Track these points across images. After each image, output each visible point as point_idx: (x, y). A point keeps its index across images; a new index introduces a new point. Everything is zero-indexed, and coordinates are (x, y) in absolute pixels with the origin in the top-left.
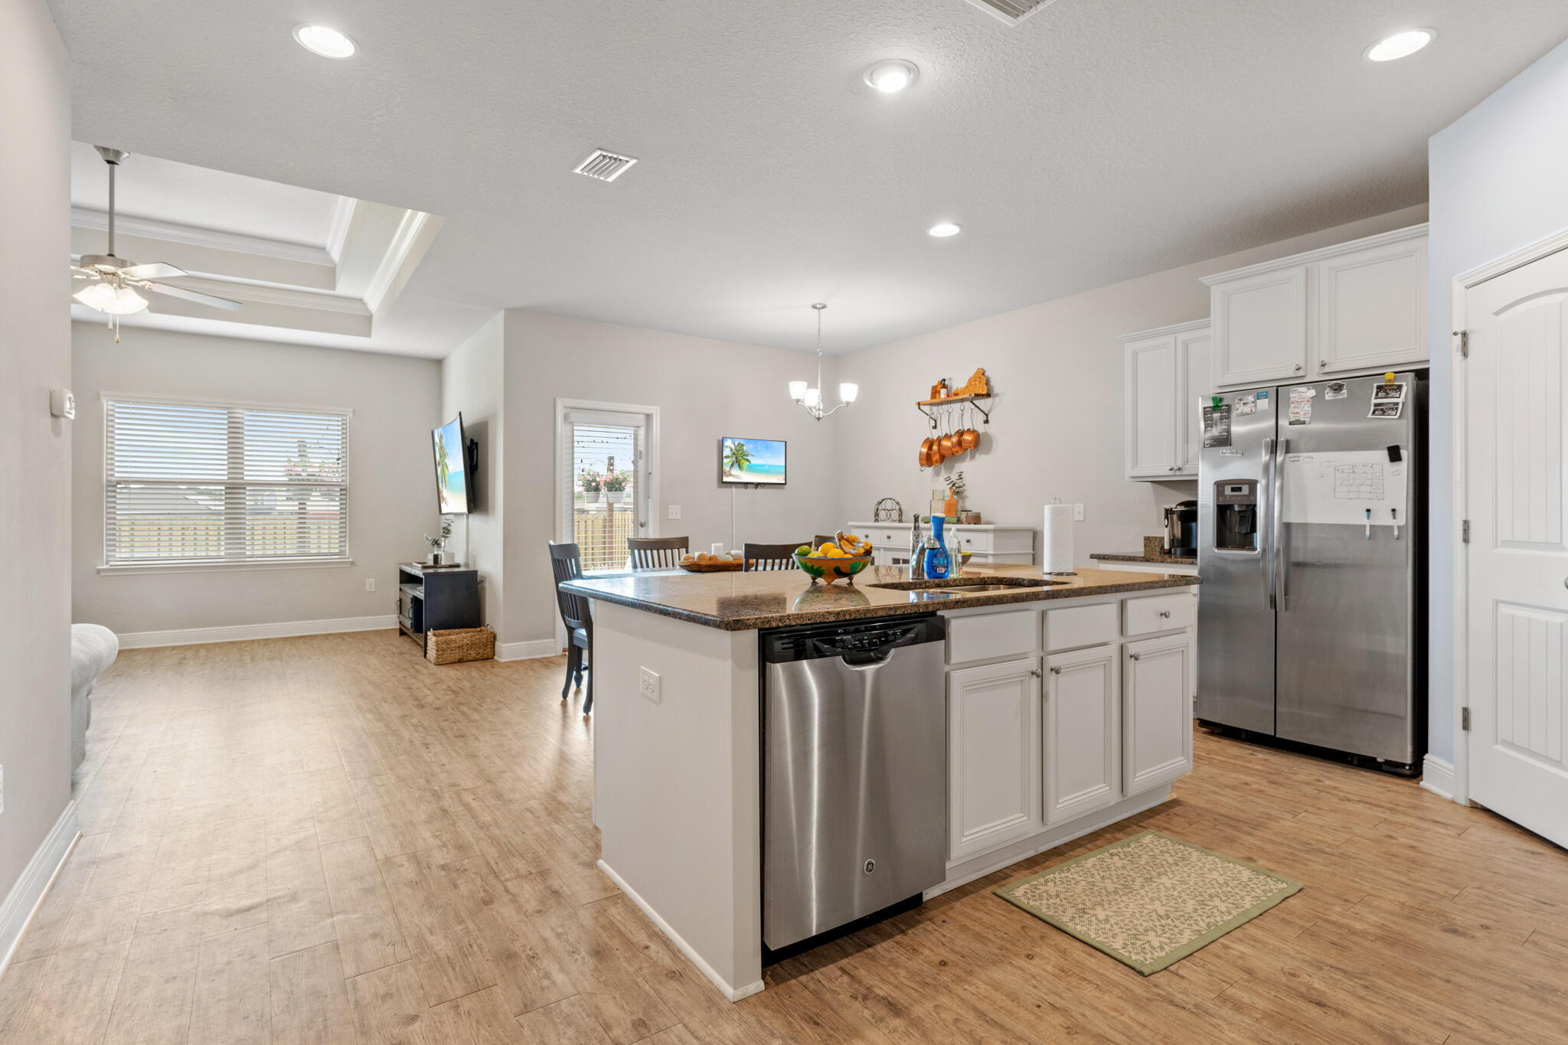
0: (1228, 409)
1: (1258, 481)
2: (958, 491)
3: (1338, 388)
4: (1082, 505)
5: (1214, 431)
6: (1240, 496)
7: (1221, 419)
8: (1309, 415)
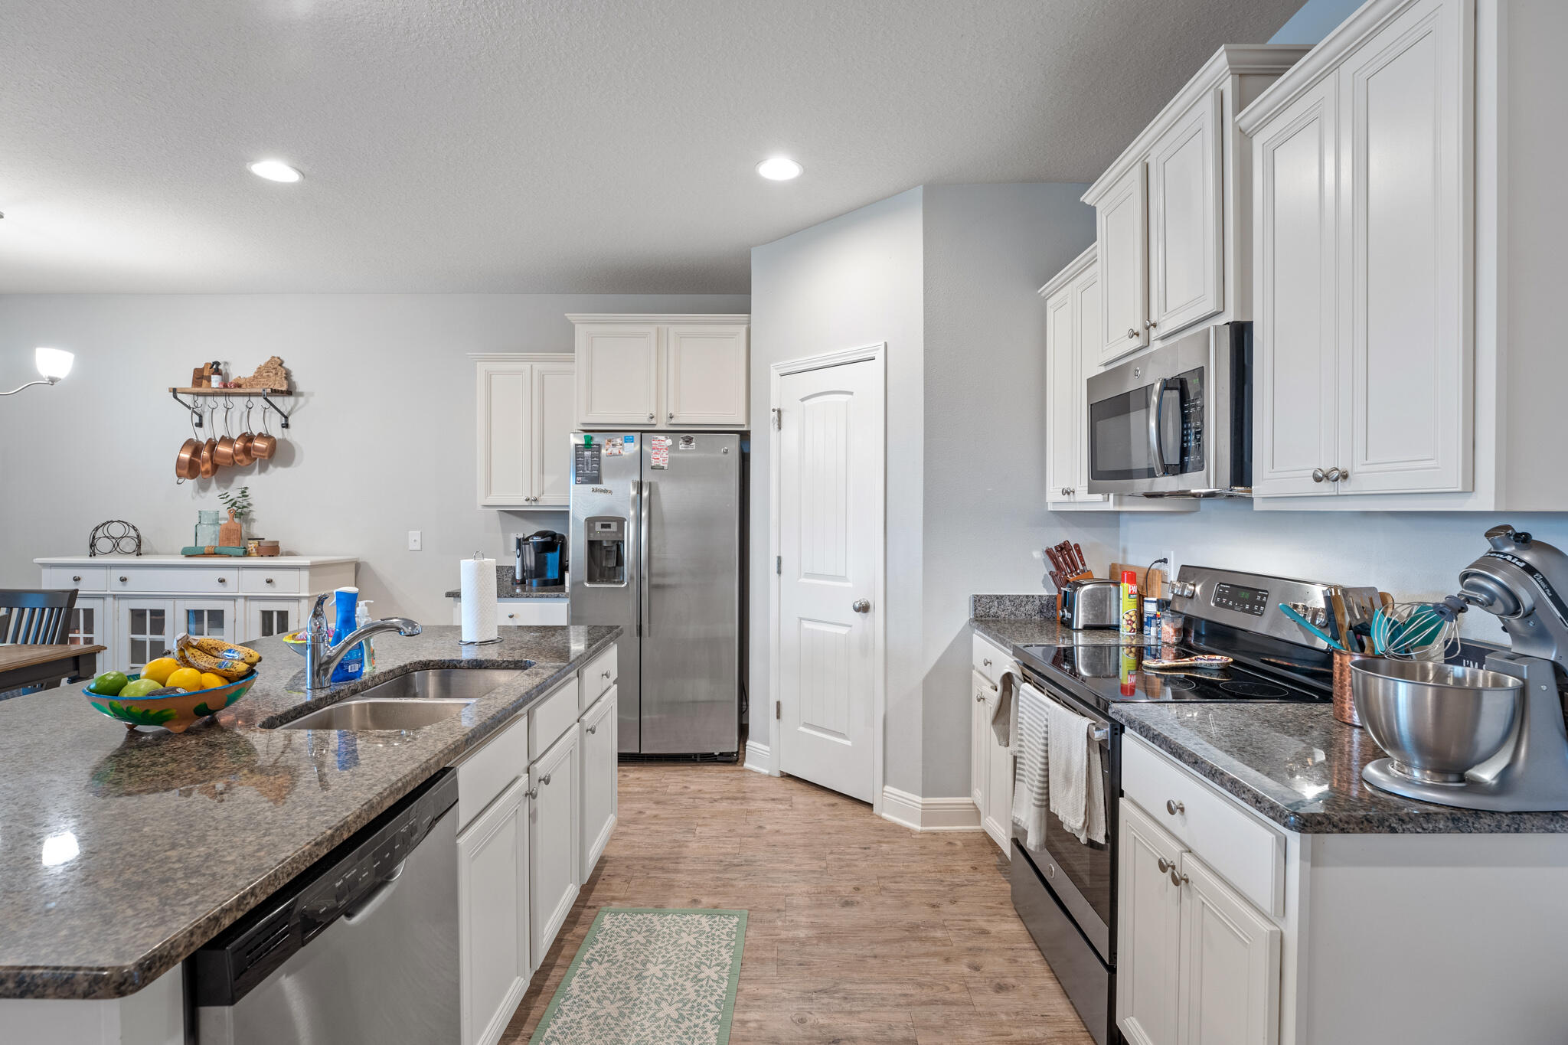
0: (599, 448)
1: (625, 520)
2: (241, 513)
3: (688, 440)
4: (419, 532)
5: (585, 469)
6: (609, 532)
7: (592, 458)
8: (667, 462)
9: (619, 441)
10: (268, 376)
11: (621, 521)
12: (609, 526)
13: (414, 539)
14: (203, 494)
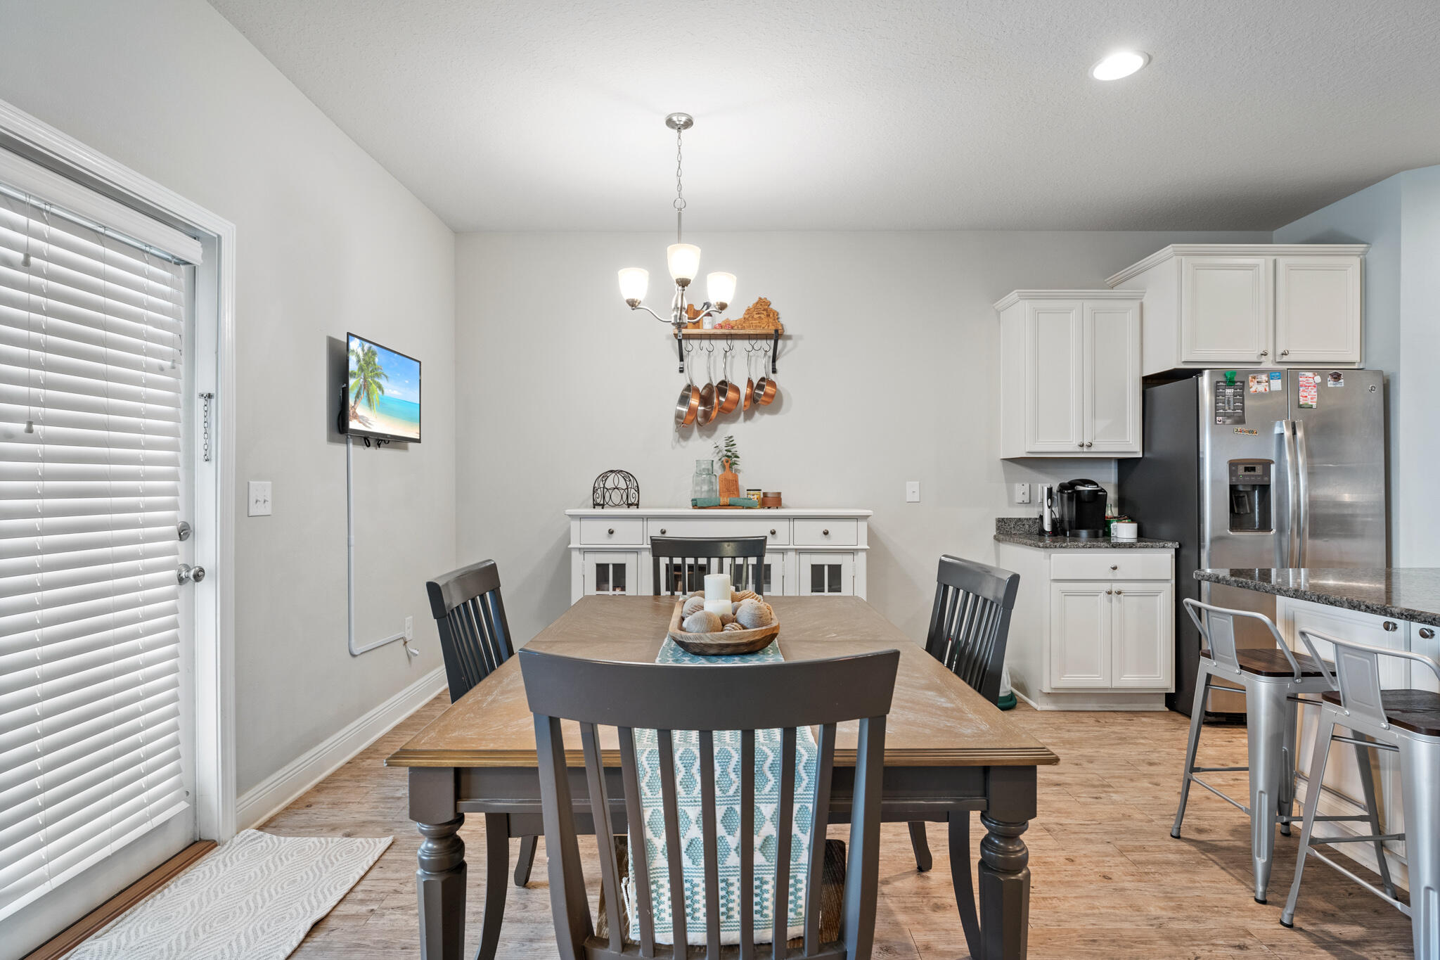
0: (1243, 386)
1: (1273, 462)
2: (730, 460)
3: (1337, 377)
4: (918, 482)
5: (1227, 408)
6: (1253, 476)
7: (1234, 396)
8: (1315, 400)
9: (1264, 377)
10: (760, 317)
11: (1266, 464)
12: (1253, 469)
13: (912, 491)
14: (684, 443)
